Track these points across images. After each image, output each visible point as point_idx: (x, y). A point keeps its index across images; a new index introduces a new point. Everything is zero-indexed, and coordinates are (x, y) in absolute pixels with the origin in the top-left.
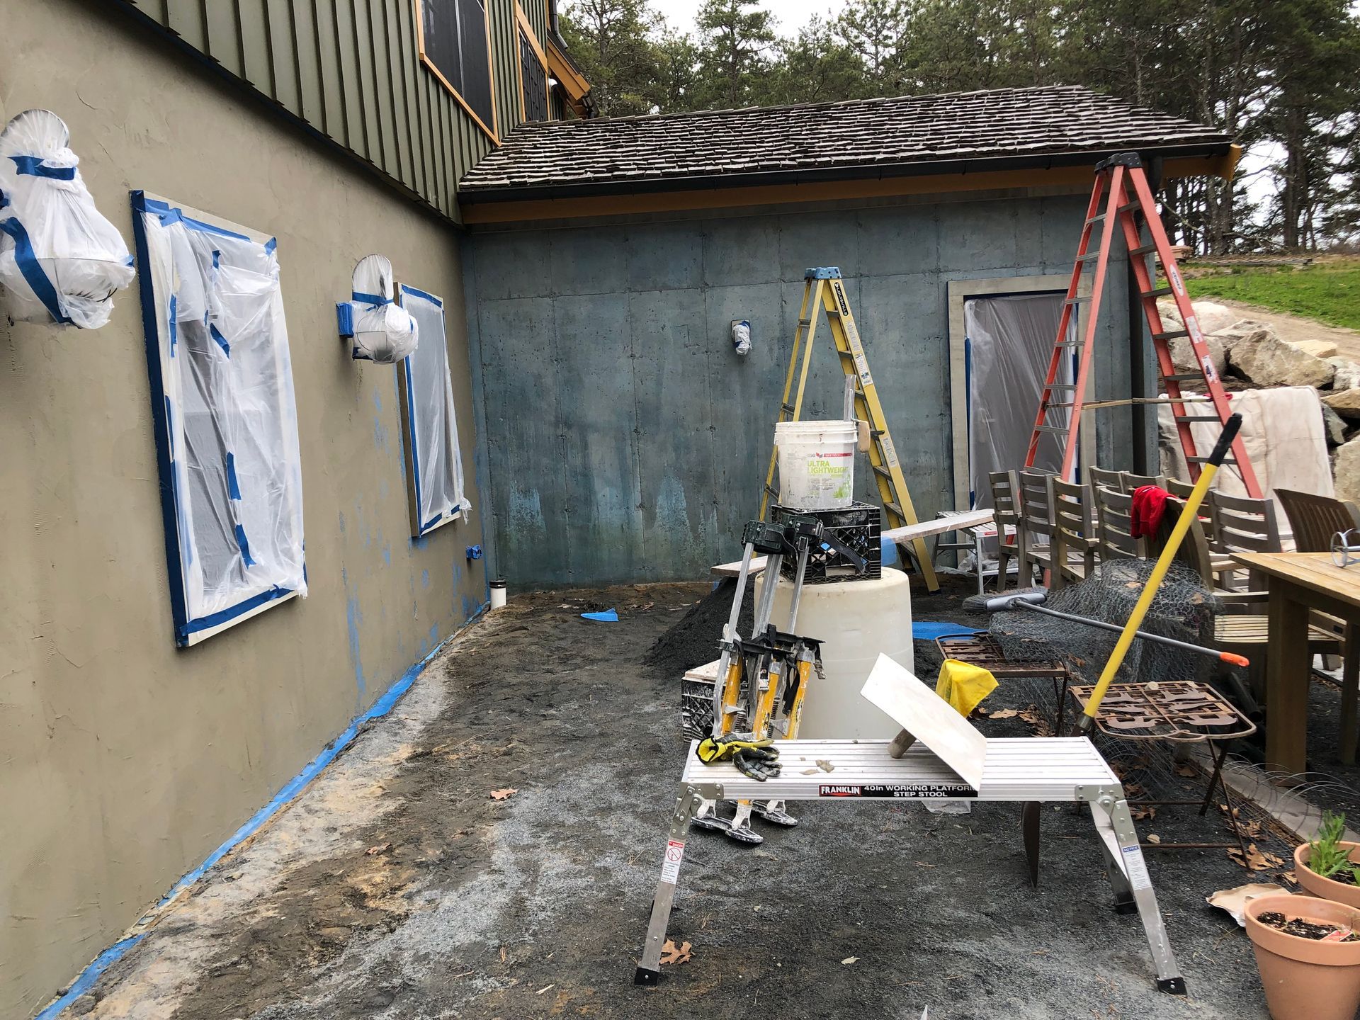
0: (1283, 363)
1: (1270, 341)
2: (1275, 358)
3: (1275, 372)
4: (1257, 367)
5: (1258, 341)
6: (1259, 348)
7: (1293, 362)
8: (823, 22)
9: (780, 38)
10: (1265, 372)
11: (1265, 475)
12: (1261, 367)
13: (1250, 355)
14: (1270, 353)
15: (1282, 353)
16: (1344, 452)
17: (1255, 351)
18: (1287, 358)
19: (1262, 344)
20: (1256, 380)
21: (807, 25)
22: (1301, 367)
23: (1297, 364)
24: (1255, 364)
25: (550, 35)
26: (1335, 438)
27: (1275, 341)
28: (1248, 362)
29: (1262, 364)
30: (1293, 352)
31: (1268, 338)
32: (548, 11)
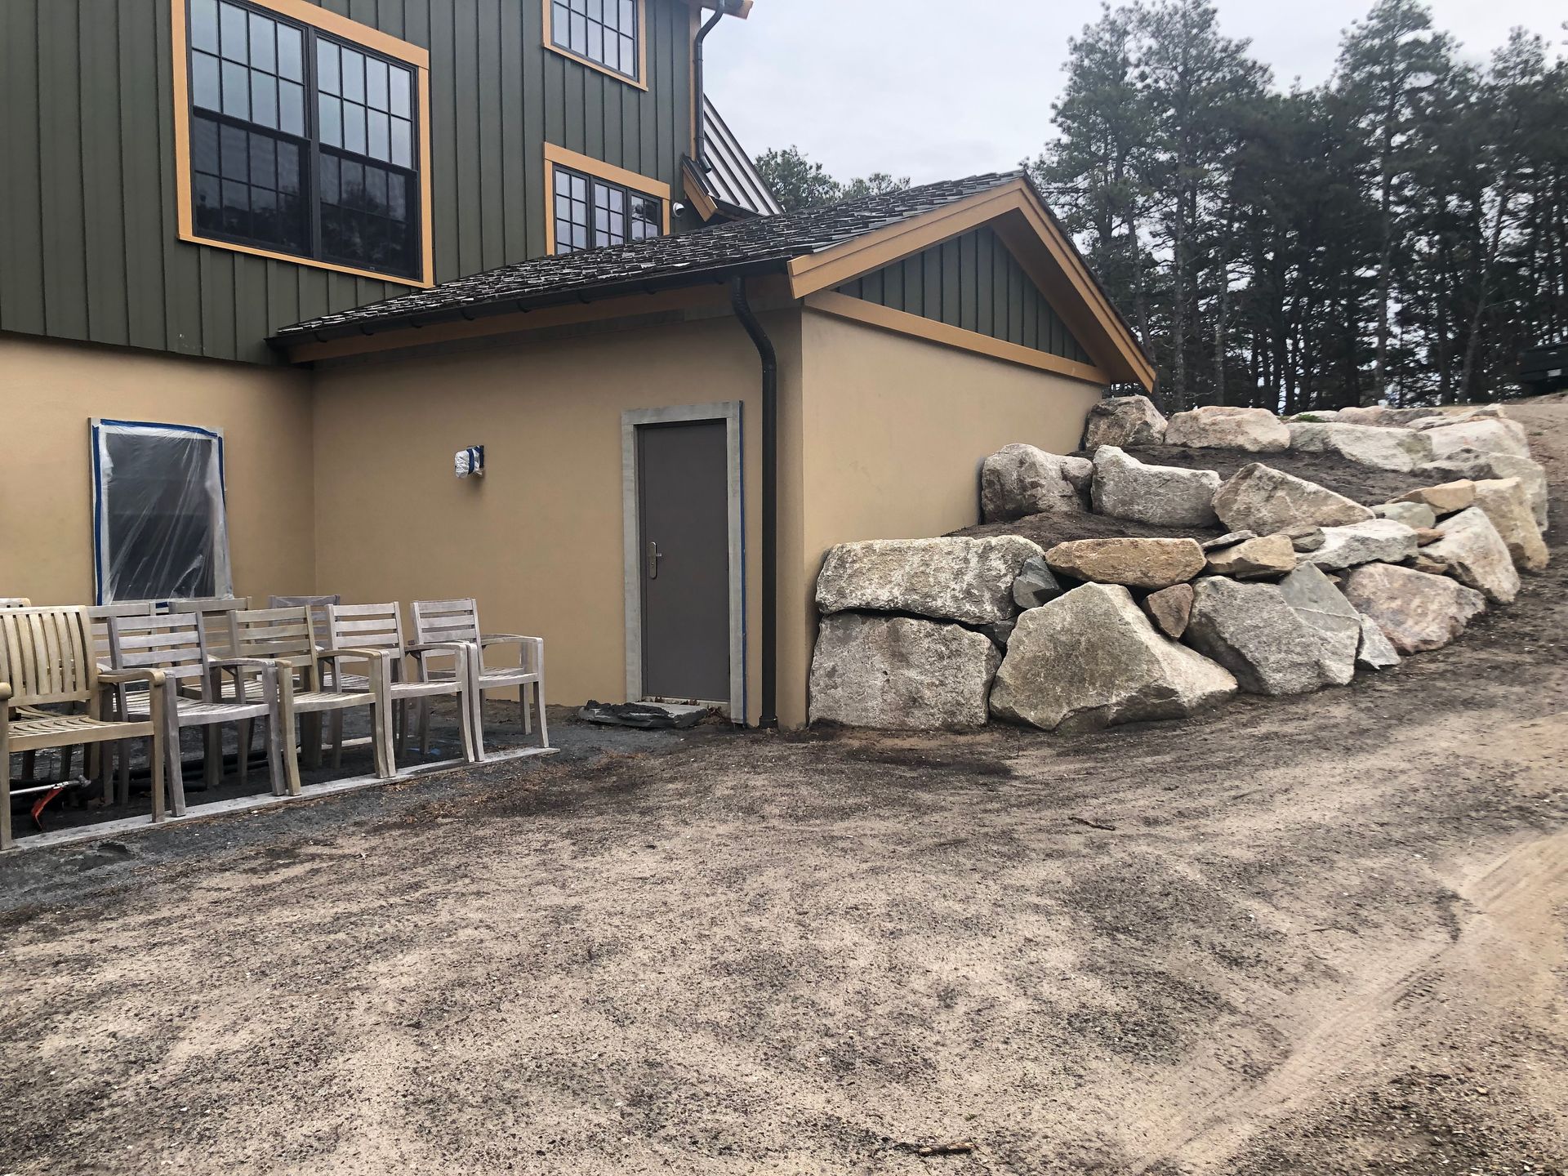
1: (1260, 478)
2: (1274, 502)
4: (1238, 511)
5: (1244, 478)
6: (1244, 487)
7: (1305, 508)
9: (1461, 65)
10: (1251, 520)
12: (1245, 512)
13: (1232, 496)
14: (1264, 494)
15: (1288, 494)
17: (1236, 492)
18: (1294, 502)
19: (1249, 482)
22: (1317, 514)
23: (1312, 510)
24: (1235, 507)
25: (685, 158)
26: (1020, 602)
27: (1271, 478)
28: (1226, 504)
29: (1249, 508)
30: (1309, 494)
31: (1257, 473)
32: (693, 135)
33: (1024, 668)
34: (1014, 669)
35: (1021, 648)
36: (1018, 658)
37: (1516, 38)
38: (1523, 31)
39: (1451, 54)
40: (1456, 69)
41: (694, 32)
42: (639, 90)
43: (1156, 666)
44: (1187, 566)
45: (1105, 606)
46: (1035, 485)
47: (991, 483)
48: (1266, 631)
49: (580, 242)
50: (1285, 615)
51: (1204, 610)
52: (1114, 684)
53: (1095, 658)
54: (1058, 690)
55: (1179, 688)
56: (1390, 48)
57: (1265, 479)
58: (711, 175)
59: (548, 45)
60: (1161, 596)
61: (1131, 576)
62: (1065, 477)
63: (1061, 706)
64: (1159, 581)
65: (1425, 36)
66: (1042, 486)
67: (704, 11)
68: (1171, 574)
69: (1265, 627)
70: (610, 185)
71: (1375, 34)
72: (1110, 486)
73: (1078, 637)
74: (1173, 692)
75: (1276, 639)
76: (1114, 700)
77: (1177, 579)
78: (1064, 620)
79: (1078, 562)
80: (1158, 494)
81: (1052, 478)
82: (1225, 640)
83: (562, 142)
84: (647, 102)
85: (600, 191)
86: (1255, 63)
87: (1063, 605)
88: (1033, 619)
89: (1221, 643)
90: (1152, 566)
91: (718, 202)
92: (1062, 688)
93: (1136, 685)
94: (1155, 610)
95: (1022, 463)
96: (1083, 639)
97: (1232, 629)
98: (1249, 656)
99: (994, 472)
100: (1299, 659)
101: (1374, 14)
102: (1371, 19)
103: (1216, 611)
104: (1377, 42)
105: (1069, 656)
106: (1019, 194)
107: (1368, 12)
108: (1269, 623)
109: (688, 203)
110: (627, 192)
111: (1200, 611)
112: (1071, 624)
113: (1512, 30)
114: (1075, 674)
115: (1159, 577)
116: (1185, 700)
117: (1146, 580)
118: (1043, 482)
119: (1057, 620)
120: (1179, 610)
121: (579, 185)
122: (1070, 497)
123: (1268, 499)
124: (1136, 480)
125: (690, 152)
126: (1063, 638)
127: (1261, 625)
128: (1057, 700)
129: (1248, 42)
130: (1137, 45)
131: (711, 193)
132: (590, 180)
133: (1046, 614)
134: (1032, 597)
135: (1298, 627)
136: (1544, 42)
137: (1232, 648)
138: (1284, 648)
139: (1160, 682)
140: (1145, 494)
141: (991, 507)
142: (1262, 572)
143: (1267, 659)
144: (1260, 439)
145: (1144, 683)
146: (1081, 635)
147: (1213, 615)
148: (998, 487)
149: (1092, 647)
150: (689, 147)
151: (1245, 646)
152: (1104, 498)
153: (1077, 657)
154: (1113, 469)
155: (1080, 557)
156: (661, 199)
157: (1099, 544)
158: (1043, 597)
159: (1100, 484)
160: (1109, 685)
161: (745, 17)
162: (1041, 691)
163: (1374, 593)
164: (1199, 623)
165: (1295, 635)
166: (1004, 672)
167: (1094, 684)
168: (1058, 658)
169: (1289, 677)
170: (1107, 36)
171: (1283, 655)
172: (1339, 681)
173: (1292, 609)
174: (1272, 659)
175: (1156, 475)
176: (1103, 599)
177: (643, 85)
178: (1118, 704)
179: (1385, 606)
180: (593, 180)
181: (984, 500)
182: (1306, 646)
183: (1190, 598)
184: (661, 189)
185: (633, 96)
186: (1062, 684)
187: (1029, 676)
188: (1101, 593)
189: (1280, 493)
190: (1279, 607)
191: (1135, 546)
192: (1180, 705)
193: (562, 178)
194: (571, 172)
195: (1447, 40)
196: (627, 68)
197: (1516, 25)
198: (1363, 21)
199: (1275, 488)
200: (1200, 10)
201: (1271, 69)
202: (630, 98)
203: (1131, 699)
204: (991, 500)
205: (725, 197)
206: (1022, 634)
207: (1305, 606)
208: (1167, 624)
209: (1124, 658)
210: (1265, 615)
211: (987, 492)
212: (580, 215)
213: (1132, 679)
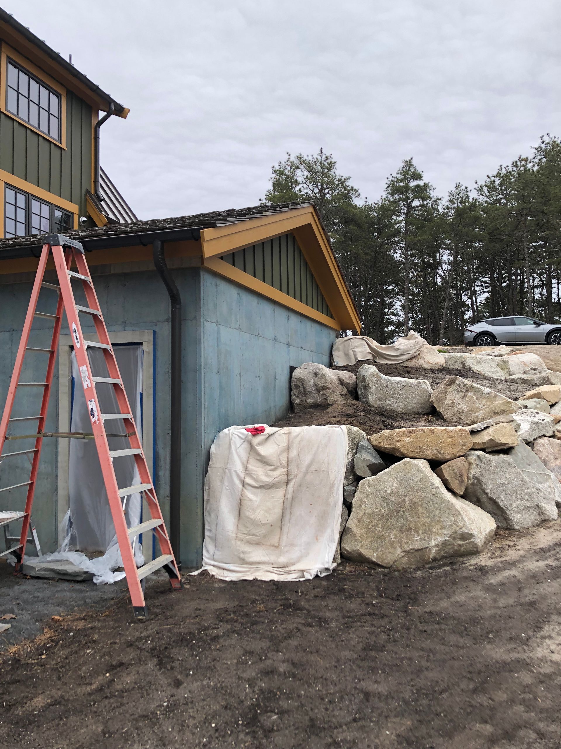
0: (475, 403)
1: (459, 385)
2: (467, 399)
3: (466, 410)
4: (448, 405)
5: (450, 385)
6: (450, 390)
7: (484, 402)
8: (463, 187)
9: (435, 197)
10: (455, 410)
11: (282, 500)
12: (453, 405)
13: (442, 395)
14: (461, 394)
15: (474, 395)
16: (363, 485)
17: (446, 393)
18: (478, 399)
19: (453, 387)
20: (447, 415)
21: (454, 189)
22: (492, 406)
23: (488, 404)
24: (446, 402)
25: (88, 192)
26: (360, 473)
27: (465, 385)
28: (440, 400)
29: (453, 403)
30: (486, 394)
31: (457, 382)
32: (93, 180)
33: (366, 521)
34: (359, 521)
35: (363, 506)
36: (361, 514)
37: (458, 187)
38: (461, 184)
39: (431, 192)
40: (433, 198)
41: (94, 122)
42: (61, 148)
43: (460, 517)
44: (463, 445)
45: (420, 475)
46: (324, 388)
47: (297, 387)
48: (509, 486)
49: (21, 232)
50: (517, 475)
51: (476, 475)
52: (432, 532)
53: (417, 513)
54: (392, 536)
55: (475, 533)
56: (407, 187)
57: (462, 385)
58: (102, 203)
59: (3, 110)
60: (449, 466)
61: (431, 453)
62: (341, 382)
63: (395, 548)
64: (447, 457)
65: (421, 183)
66: (329, 389)
67: (100, 112)
68: (454, 451)
69: (508, 484)
70: (42, 201)
71: (401, 181)
72: (373, 389)
73: (403, 498)
74: (472, 536)
75: (515, 491)
76: (433, 543)
77: (458, 455)
78: (392, 485)
79: (398, 444)
80: (400, 394)
81: (335, 384)
82: (487, 494)
83: (11, 171)
84: (66, 156)
85: (35, 206)
86: (352, 187)
87: (391, 475)
88: (370, 485)
89: (484, 496)
90: (443, 446)
91: (108, 218)
92: (396, 535)
93: (448, 532)
94: (447, 476)
95: (316, 374)
96: (407, 499)
97: (491, 486)
98: (501, 504)
99: (300, 380)
100: (528, 504)
101: (399, 172)
102: (397, 174)
103: (482, 475)
104: (401, 184)
105: (398, 511)
106: (310, 214)
107: (397, 171)
108: (510, 482)
109: (89, 217)
110: (52, 207)
111: (474, 476)
112: (397, 488)
113: (456, 184)
114: (404, 525)
115: (447, 453)
116: (479, 540)
117: (440, 455)
118: (330, 386)
119: (387, 485)
120: (461, 476)
121: (21, 200)
122: (345, 395)
123: (464, 397)
124: (387, 386)
125: (91, 189)
126: (393, 499)
127: (506, 483)
128: (392, 543)
129: (349, 178)
130: (301, 175)
131: (103, 213)
132: (29, 197)
133: (379, 481)
134: (367, 469)
135: (524, 483)
136: (469, 189)
137: (491, 499)
138: (519, 497)
139: (464, 529)
140: (393, 394)
141: (297, 401)
142: (501, 447)
143: (511, 505)
144: (431, 361)
145: (453, 531)
146: (405, 496)
147: (481, 478)
148: (302, 389)
149: (414, 506)
150: (91, 186)
151: (499, 498)
152: (370, 397)
153: (403, 512)
154: (375, 379)
155: (399, 441)
156: (73, 214)
157: (410, 432)
158: (375, 470)
159: (366, 388)
160: (428, 531)
161: (125, 118)
162: (379, 537)
163: (548, 456)
164: (473, 484)
165: (524, 488)
166: (352, 523)
167: (418, 532)
168: (390, 514)
169: (524, 516)
170: (289, 168)
171: (519, 502)
172: (552, 517)
173: (519, 470)
174: (514, 505)
175: (398, 383)
176: (418, 471)
177: (63, 146)
178: (437, 546)
179: (554, 464)
180: (31, 197)
181: (293, 397)
182: (530, 495)
183: (467, 467)
184: (73, 208)
185: (58, 151)
186: (395, 532)
187: (370, 526)
188: (416, 466)
189: (470, 394)
190: (514, 470)
191: (432, 432)
192: (476, 544)
193: (10, 194)
194: (17, 190)
195: (430, 185)
196: (54, 134)
197: (458, 182)
198: (395, 175)
199: (467, 391)
200: (329, 161)
201: (359, 191)
202: (55, 152)
203: (445, 543)
204: (298, 397)
205: (111, 216)
206: (363, 496)
207: (526, 468)
208: (454, 485)
209: (437, 513)
210: (507, 476)
211: (295, 392)
212: (21, 216)
213: (442, 528)
